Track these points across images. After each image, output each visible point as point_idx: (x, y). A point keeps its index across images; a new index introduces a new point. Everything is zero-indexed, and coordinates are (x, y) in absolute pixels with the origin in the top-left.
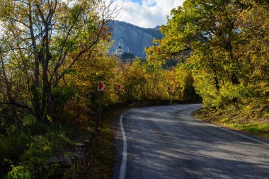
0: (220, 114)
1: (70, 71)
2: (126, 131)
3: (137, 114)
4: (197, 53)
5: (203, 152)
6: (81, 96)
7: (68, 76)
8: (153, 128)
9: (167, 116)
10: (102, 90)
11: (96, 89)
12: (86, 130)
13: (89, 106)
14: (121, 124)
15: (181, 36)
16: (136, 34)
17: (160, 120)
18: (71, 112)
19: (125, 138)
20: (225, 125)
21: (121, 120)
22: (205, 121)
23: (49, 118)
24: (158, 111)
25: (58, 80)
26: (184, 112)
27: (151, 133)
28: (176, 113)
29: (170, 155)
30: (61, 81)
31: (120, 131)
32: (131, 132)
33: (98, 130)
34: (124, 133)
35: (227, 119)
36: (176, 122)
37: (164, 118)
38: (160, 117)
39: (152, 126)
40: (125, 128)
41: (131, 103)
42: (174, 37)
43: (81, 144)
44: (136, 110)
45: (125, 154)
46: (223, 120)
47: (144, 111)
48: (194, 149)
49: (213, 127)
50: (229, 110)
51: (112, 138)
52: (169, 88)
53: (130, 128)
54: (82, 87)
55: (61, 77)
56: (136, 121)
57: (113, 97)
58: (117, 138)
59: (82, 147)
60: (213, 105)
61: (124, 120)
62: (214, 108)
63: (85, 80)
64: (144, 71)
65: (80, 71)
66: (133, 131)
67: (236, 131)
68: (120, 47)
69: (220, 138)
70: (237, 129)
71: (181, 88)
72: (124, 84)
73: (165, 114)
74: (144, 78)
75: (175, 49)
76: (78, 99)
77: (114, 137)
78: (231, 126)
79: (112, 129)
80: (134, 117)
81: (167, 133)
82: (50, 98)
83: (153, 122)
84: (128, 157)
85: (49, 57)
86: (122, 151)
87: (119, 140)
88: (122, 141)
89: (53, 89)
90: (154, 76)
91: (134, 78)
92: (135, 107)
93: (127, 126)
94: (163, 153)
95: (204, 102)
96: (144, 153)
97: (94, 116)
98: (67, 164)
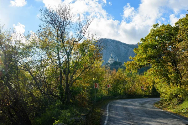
0: (169, 104)
1: (79, 78)
2: (109, 112)
3: (118, 103)
4: (154, 67)
5: (147, 122)
6: (85, 91)
7: (78, 81)
8: (125, 111)
9: (137, 105)
10: (97, 88)
11: (93, 87)
12: (86, 109)
13: (89, 98)
14: (108, 108)
15: (145, 56)
16: (123, 48)
17: (131, 107)
18: (79, 100)
19: (108, 115)
20: (169, 110)
21: (108, 106)
22: (159, 108)
23: (71, 101)
24: (132, 102)
25: (72, 83)
26: (149, 103)
27: (123, 113)
28: (144, 103)
29: (129, 123)
30: (74, 83)
31: (106, 112)
32: (112, 112)
33: (93, 111)
34: (108, 113)
35: (171, 107)
36: (142, 108)
37: (135, 106)
38: (132, 105)
39: (126, 109)
40: (109, 110)
41: (116, 96)
42: (141, 57)
43: (84, 114)
44: (118, 101)
45: (106, 122)
46: (169, 108)
47: (124, 102)
48: (143, 121)
49: (161, 111)
50: (173, 101)
51: (101, 115)
52: (142, 87)
53: (112, 111)
54: (85, 86)
55: (74, 81)
56: (117, 107)
57: (105, 92)
58: (103, 115)
59: (84, 115)
60: (165, 98)
61: (110, 106)
62: (166, 100)
63: (87, 83)
64: (125, 75)
65: (84, 78)
66: (113, 112)
67: (173, 114)
68: (112, 58)
69: (161, 116)
70: (175, 112)
71: (150, 87)
72: (112, 84)
73: (136, 104)
74: (125, 80)
75: (142, 64)
76: (83, 93)
77: (102, 114)
78: (172, 111)
79: (101, 110)
80: (116, 105)
81: (133, 113)
82: (69, 92)
83: (126, 108)
84: (107, 123)
85: (69, 72)
86: (105, 120)
87: (105, 116)
88: (106, 116)
89: (71, 88)
90: (132, 79)
91: (118, 80)
92: (118, 99)
93: (111, 109)
94: (126, 122)
95: (161, 96)
96: (116, 122)
97: (92, 103)
98: (78, 120)
